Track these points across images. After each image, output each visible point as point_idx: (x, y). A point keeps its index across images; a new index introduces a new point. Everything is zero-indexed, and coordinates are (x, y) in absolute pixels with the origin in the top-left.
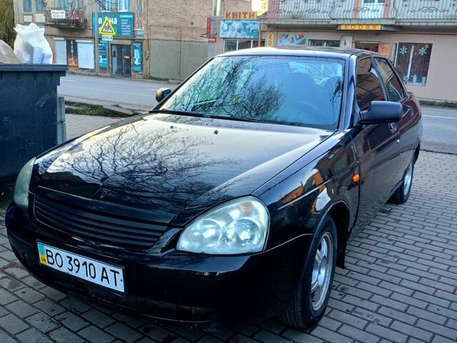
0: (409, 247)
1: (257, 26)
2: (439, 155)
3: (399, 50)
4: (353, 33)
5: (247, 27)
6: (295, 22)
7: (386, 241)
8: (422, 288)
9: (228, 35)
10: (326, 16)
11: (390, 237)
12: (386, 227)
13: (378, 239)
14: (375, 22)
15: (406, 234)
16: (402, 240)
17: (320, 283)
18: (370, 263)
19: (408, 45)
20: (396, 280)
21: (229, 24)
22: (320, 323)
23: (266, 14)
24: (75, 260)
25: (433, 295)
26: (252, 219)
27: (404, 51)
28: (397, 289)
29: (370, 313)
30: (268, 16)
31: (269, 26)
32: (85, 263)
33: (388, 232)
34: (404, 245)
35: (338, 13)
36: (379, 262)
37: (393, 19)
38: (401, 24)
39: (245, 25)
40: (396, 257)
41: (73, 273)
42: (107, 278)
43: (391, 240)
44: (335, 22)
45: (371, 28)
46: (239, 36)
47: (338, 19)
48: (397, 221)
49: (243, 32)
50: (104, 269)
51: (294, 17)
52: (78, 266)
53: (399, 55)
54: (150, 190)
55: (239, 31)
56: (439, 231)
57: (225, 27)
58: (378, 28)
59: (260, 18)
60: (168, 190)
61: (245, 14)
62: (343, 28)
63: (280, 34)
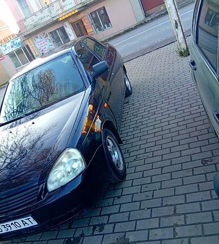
0: (143, 114)
1: (19, 40)
2: (134, 60)
3: (92, 17)
4: (67, 19)
5: (15, 43)
6: (36, 28)
7: (133, 117)
8: (157, 130)
9: (7, 52)
10: (49, 18)
11: (134, 114)
12: (130, 110)
13: (130, 118)
14: (73, 9)
15: (139, 108)
16: (139, 112)
17: (117, 158)
18: (132, 132)
19: (95, 12)
20: (146, 133)
21: (5, 46)
22: (127, 173)
23: (20, 31)
24: (6, 225)
25: (162, 131)
26: (74, 157)
27: (94, 16)
28: (148, 137)
29: (143, 155)
30: (22, 32)
31: (25, 36)
32: (12, 224)
33: (132, 112)
34: (141, 115)
35: (54, 14)
36: (135, 129)
37: (80, 3)
38: (86, 4)
39: (13, 42)
40: (141, 122)
41: (9, 230)
42: (26, 223)
43: (135, 115)
44: (55, 19)
45: (73, 13)
46: (14, 49)
47: (56, 17)
48: (133, 104)
49: (14, 46)
50: (22, 221)
51: (35, 26)
52: (10, 226)
53: (93, 19)
54: (24, 169)
55: (12, 47)
56: (151, 99)
57: (4, 49)
58: (77, 11)
59: (18, 36)
60: (32, 164)
61: (10, 37)
62: (61, 19)
63: (33, 38)
